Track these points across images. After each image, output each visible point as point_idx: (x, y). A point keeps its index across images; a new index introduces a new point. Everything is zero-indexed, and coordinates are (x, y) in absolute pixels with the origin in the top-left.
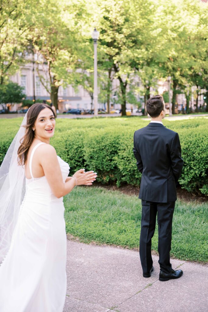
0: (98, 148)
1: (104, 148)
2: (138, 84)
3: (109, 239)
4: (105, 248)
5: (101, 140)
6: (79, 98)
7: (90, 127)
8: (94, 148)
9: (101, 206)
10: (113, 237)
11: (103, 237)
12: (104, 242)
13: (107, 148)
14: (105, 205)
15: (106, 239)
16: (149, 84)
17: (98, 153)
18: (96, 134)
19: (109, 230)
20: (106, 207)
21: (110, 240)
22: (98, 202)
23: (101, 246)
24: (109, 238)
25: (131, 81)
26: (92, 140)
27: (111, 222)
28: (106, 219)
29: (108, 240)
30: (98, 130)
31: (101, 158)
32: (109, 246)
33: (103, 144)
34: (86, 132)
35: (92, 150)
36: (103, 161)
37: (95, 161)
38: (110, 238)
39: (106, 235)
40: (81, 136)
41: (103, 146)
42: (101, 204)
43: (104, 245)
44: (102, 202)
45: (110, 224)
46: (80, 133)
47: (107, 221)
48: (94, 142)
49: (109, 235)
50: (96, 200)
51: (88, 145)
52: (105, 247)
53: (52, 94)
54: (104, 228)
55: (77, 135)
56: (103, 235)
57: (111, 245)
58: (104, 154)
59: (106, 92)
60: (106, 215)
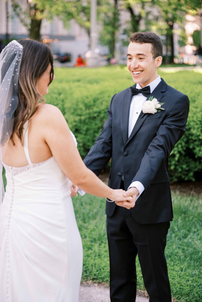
0: (87, 116)
1: (98, 116)
2: (157, 19)
3: (97, 273)
4: (90, 288)
5: (92, 103)
6: (71, 38)
7: (79, 81)
8: (80, 115)
9: (88, 211)
10: (104, 269)
11: (87, 269)
12: (89, 278)
13: (102, 115)
14: (95, 210)
15: (92, 273)
16: (174, 19)
17: (87, 124)
18: (85, 93)
19: (97, 257)
20: (97, 214)
21: (99, 274)
22: (84, 204)
23: (83, 284)
24: (97, 271)
25: (148, 13)
26: (78, 102)
27: (102, 242)
28: (94, 237)
29: (95, 275)
30: (89, 86)
31: (91, 132)
32: (96, 285)
33: (95, 109)
34: (70, 89)
35: (77, 118)
36: (95, 136)
37: (82, 136)
38: (99, 271)
39: (92, 265)
40: (62, 96)
41: (95, 113)
42: (88, 207)
43: (88, 284)
44: (90, 204)
45: (100, 245)
46: (60, 91)
47: (95, 240)
48: (81, 106)
49: (96, 265)
50: (80, 200)
51: (72, 111)
52: (89, 286)
53: (31, 30)
54: (90, 251)
55: (55, 93)
56: (88, 265)
57: (99, 283)
58: (96, 124)
59: (110, 28)
60: (95, 228)
